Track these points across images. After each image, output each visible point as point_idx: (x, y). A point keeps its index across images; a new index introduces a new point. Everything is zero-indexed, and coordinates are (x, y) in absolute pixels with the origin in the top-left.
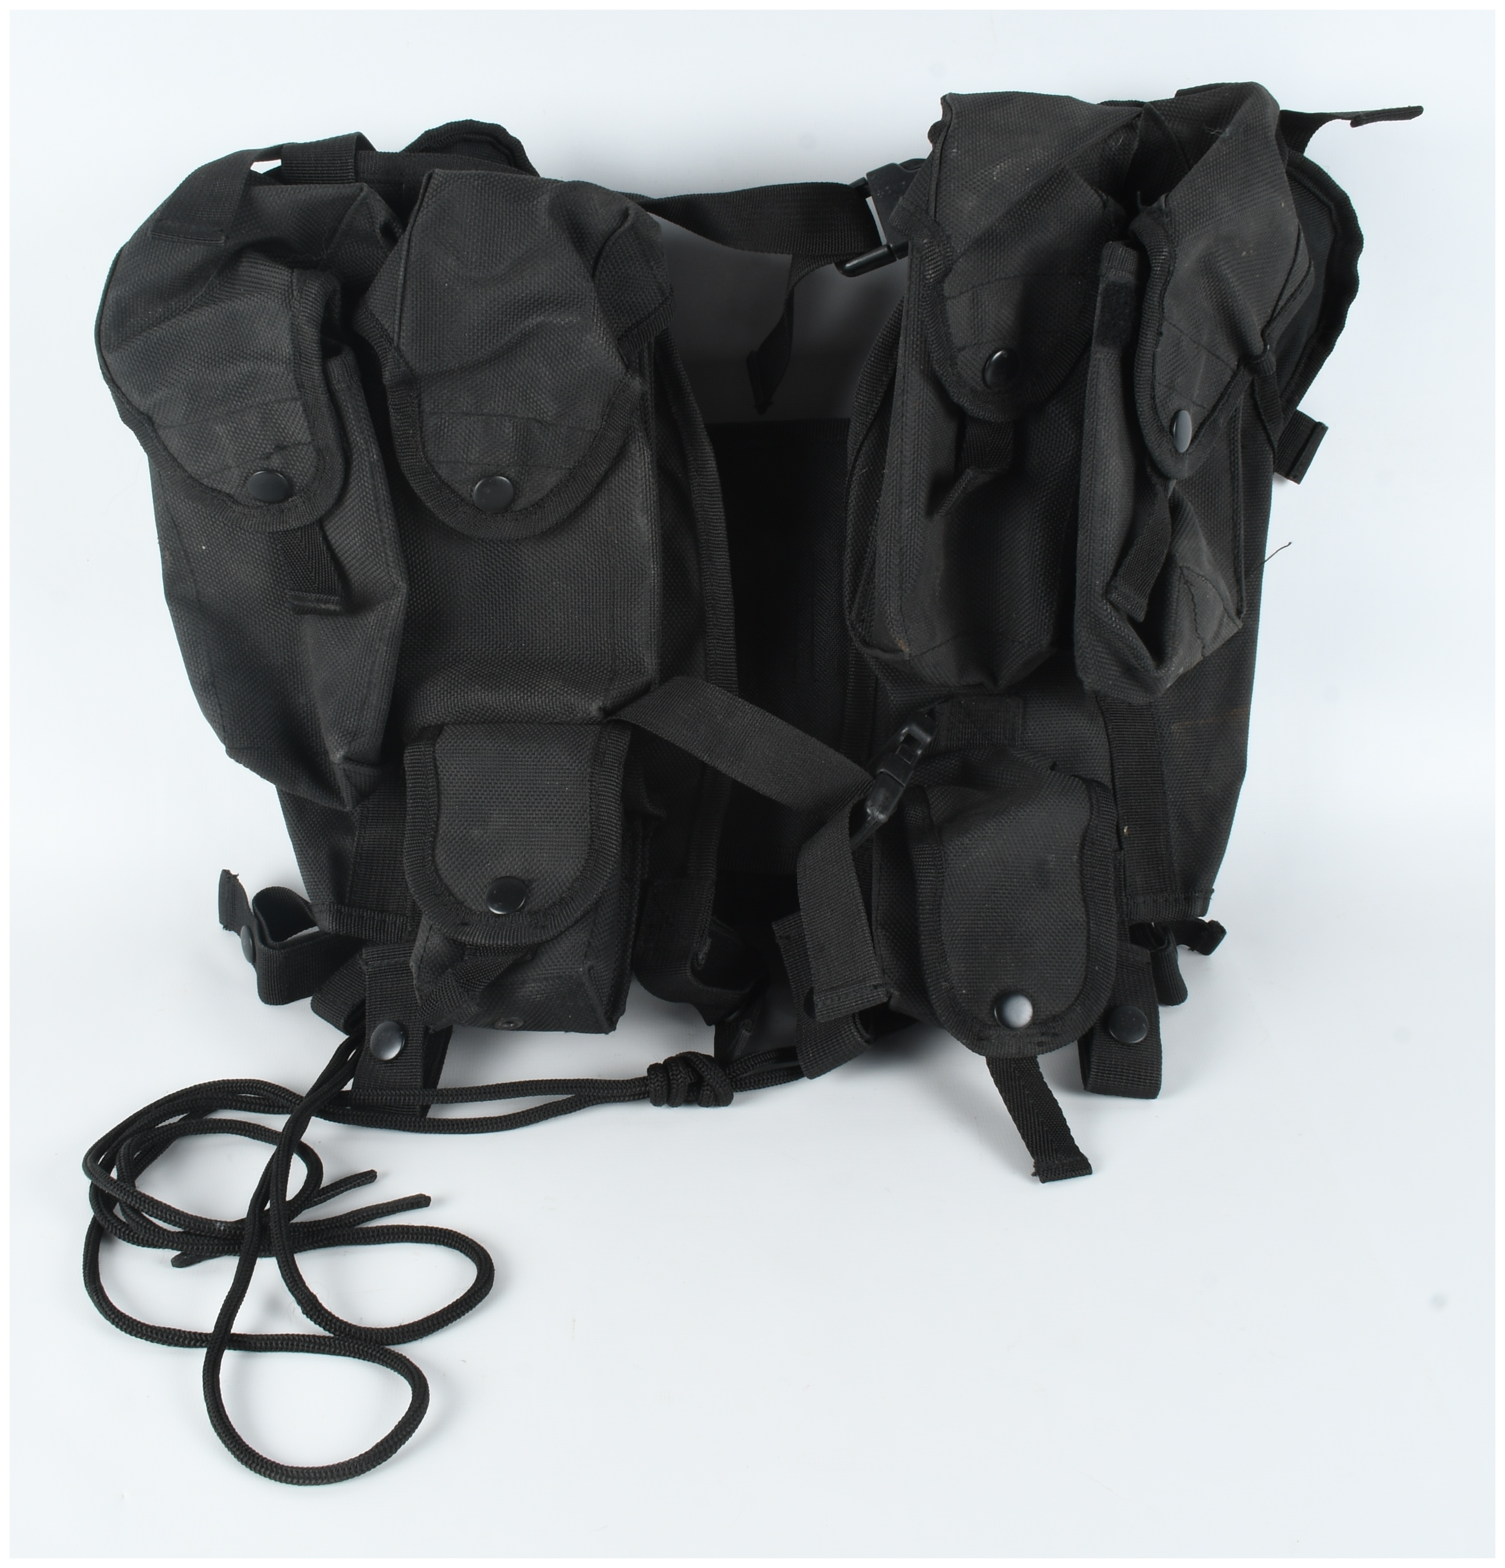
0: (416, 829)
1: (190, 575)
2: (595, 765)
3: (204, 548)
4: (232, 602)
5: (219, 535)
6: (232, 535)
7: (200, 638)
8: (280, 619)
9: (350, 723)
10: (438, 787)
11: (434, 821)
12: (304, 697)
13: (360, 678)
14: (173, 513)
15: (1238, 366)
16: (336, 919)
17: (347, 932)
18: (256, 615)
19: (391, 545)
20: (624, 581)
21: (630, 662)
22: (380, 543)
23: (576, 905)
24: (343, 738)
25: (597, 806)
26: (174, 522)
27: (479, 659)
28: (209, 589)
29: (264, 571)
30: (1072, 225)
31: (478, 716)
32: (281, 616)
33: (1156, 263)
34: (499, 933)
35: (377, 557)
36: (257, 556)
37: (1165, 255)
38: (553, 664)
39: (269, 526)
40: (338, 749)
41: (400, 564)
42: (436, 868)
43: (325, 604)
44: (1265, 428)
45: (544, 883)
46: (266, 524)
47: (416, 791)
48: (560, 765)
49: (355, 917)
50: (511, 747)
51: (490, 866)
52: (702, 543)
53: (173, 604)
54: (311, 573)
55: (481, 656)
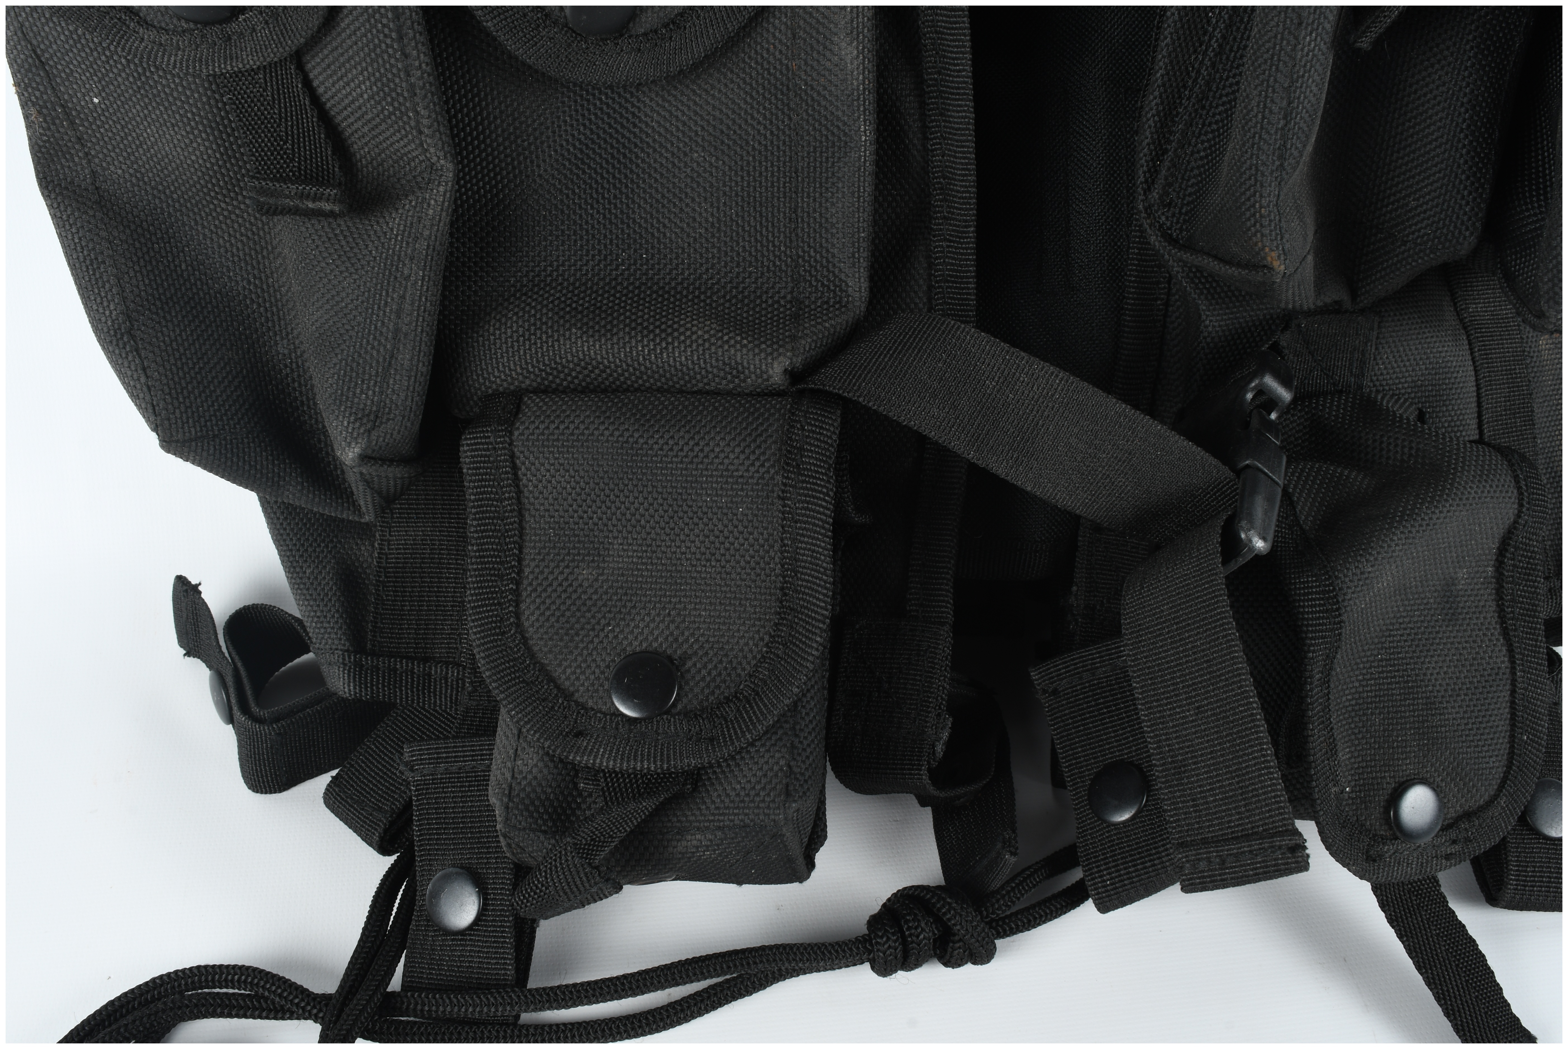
0: (486, 569)
1: (77, 147)
2: (789, 471)
3: (96, 100)
4: (153, 188)
5: (119, 79)
6: (143, 79)
7: (102, 253)
8: (237, 216)
9: (367, 397)
10: (518, 499)
11: (514, 554)
12: (285, 341)
13: (379, 324)
14: (35, 42)
16: (354, 678)
17: (372, 697)
18: (196, 210)
19: (425, 96)
20: (815, 152)
21: (823, 285)
22: (406, 94)
23: (765, 705)
24: (357, 424)
25: (794, 540)
26: (38, 57)
27: (572, 280)
28: (112, 168)
29: (203, 140)
31: (577, 377)
32: (237, 212)
34: (637, 750)
35: (401, 118)
36: (189, 115)
38: (695, 288)
39: (207, 64)
40: (350, 443)
41: (442, 129)
42: (523, 637)
43: (314, 202)
45: (705, 659)
46: (201, 60)
47: (482, 506)
48: (727, 470)
49: (384, 672)
50: (642, 436)
51: (613, 631)
52: (929, 86)
53: (53, 196)
54: (285, 143)
55: (574, 275)
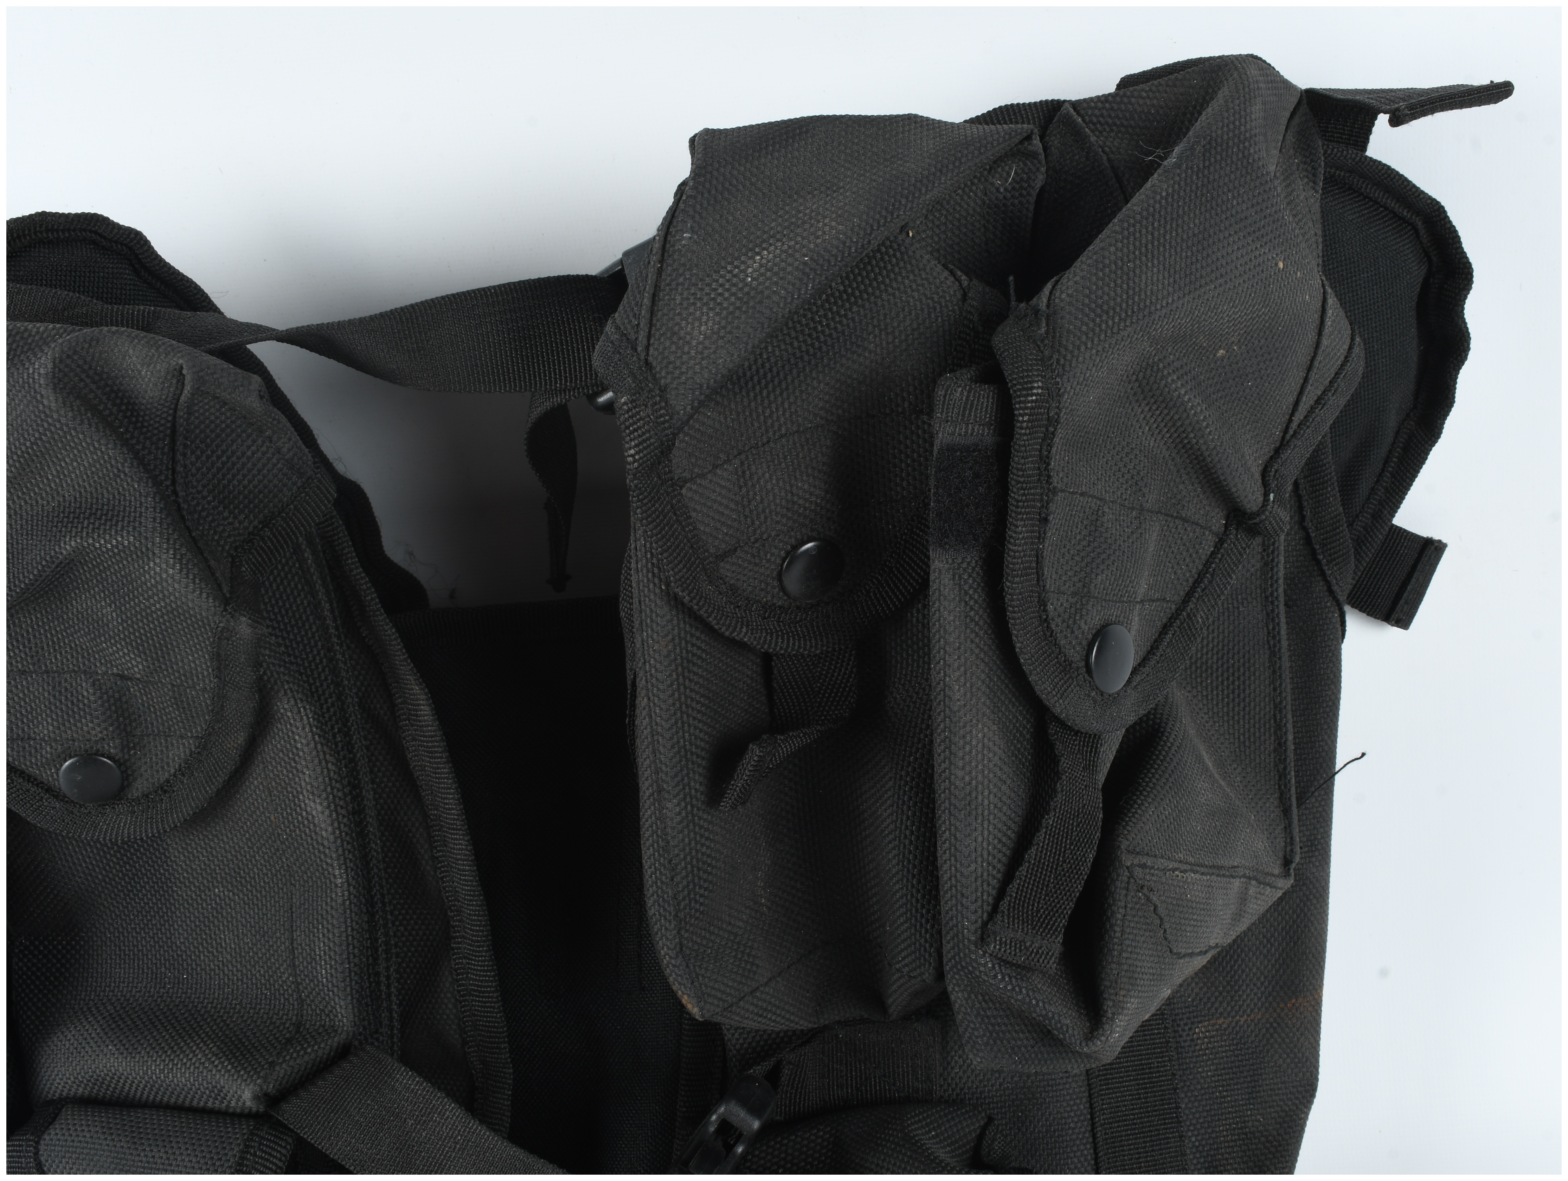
15: (1226, 526)
30: (907, 336)
33: (1021, 408)
37: (1036, 395)
44: (1323, 574)
